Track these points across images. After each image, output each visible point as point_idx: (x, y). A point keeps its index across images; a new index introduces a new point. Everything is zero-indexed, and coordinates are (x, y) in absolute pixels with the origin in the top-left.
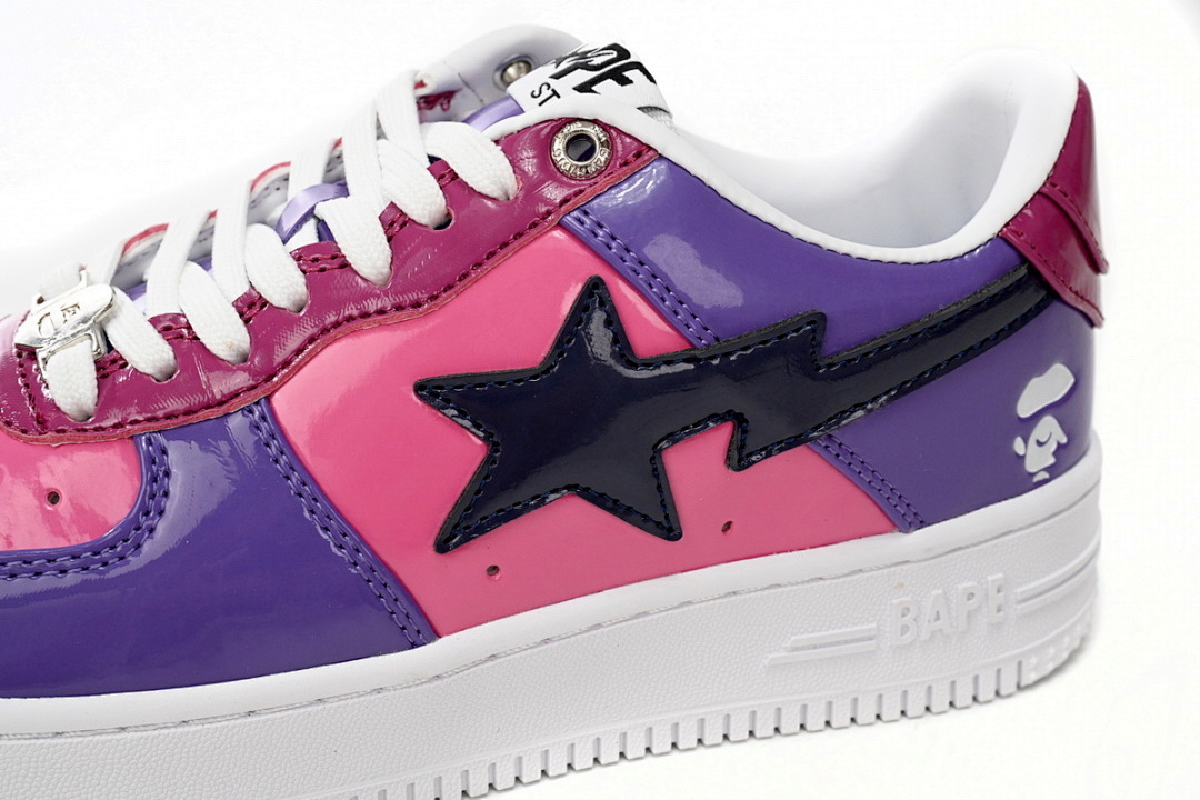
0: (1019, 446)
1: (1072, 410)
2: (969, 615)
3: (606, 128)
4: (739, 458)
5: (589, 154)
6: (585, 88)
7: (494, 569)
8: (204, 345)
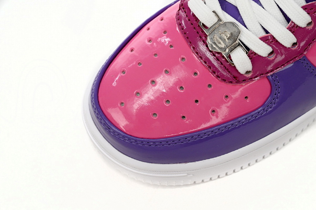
8: (281, 44)
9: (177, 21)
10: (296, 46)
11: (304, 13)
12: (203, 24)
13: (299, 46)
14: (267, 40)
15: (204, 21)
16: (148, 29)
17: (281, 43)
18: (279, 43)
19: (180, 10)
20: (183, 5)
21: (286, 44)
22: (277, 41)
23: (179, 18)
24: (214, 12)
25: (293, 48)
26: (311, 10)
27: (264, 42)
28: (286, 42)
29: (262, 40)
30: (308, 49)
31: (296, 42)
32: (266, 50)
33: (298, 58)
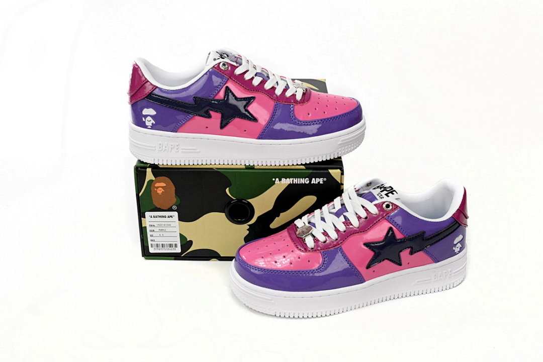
0: (454, 248)
1: (462, 242)
2: (446, 276)
3: (392, 203)
4: (411, 253)
5: (389, 207)
6: (387, 195)
7: (374, 271)
11: (343, 225)
14: (324, 234)
33: (337, 246)
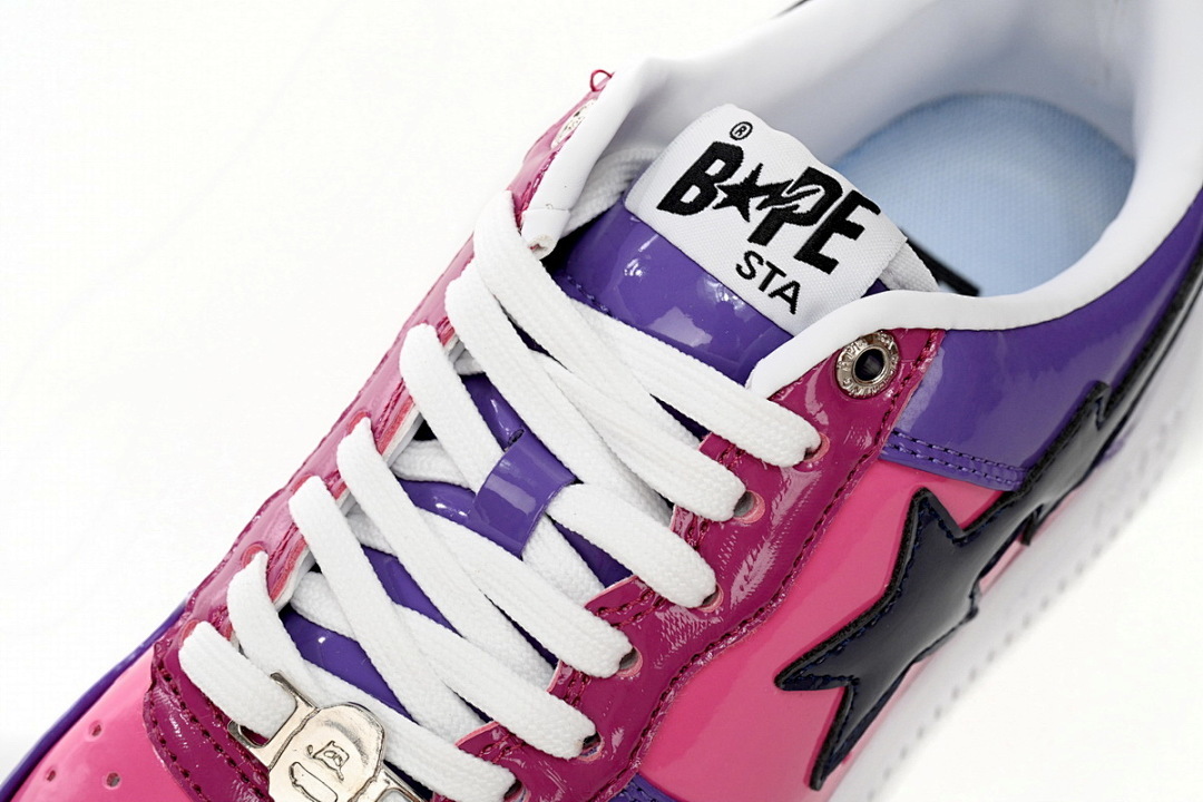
3: (890, 334)
6: (811, 254)
8: (542, 752)
9: (149, 730)
10: (599, 748)
11: (601, 627)
12: (243, 728)
13: (608, 746)
14: (487, 747)
15: (245, 719)
16: (52, 775)
17: (539, 748)
18: (532, 748)
19: (157, 688)
20: (165, 664)
21: (559, 749)
22: (524, 743)
23: (155, 715)
24: (277, 677)
25: (590, 756)
26: (620, 609)
27: (477, 756)
28: (556, 741)
29: (468, 752)
30: (644, 748)
31: (592, 733)
32: (490, 784)
33: (613, 790)
